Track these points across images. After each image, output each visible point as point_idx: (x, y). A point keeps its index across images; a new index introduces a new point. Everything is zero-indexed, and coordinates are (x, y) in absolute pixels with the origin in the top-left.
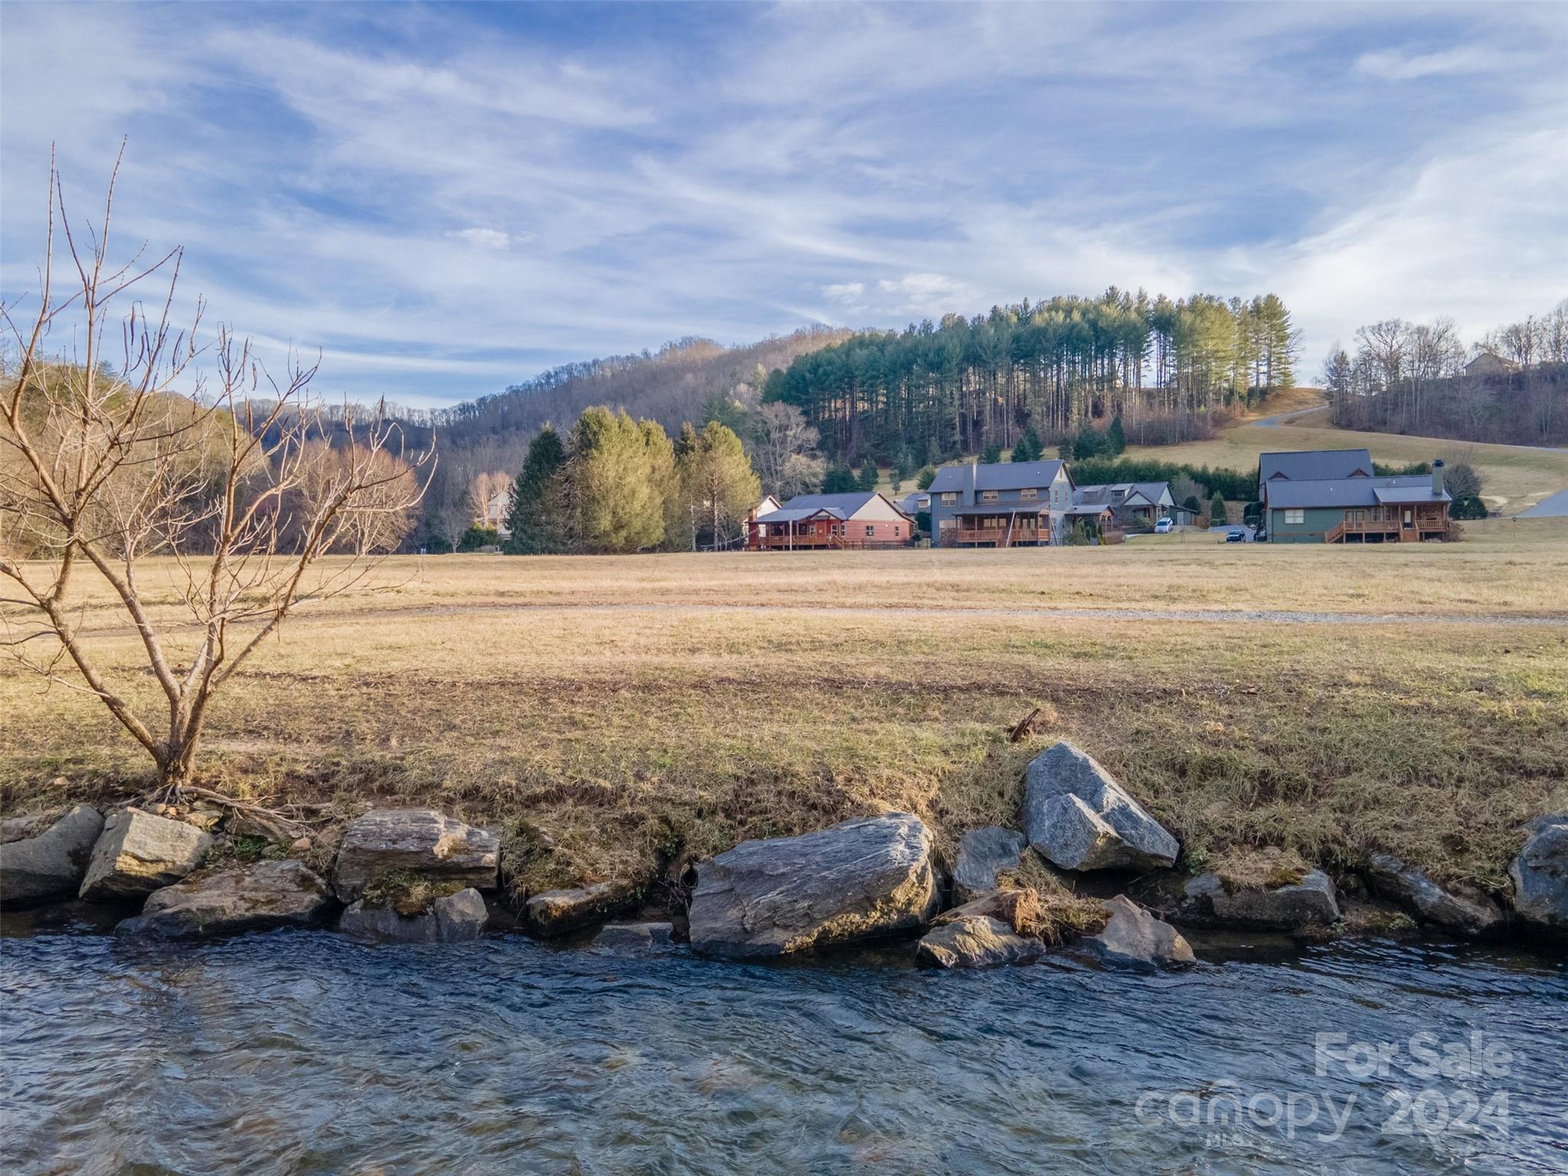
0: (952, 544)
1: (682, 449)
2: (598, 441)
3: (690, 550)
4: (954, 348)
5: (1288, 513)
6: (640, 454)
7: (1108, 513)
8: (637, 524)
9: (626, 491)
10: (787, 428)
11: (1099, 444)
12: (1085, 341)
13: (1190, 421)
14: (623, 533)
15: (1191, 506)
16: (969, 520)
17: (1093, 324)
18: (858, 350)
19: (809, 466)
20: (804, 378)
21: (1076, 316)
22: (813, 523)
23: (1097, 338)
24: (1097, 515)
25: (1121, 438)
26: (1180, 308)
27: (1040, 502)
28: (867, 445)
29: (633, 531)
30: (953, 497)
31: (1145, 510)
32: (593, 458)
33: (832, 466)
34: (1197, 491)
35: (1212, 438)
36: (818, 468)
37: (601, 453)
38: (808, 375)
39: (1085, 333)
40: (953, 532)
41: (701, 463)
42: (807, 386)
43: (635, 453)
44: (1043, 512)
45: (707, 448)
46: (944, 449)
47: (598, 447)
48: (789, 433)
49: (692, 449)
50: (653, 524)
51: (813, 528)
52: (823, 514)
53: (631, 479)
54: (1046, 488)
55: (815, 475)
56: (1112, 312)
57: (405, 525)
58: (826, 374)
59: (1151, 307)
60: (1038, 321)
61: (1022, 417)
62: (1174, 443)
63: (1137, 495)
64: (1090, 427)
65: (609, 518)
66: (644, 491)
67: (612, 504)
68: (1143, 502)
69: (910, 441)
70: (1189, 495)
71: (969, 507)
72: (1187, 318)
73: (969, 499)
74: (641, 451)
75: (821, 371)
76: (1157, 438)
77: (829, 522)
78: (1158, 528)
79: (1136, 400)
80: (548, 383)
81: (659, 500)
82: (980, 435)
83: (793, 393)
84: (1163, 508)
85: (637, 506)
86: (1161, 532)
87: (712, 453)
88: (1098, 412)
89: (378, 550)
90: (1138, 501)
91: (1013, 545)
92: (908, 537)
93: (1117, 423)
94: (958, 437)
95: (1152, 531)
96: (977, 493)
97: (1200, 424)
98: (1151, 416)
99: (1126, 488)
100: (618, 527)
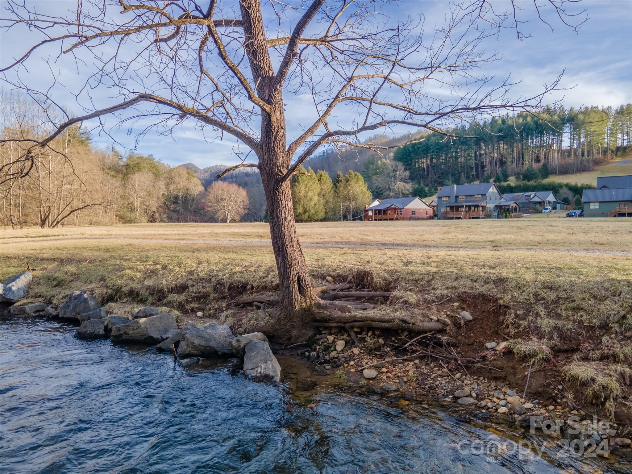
0: (445, 218)
1: (336, 181)
2: (298, 179)
3: (341, 221)
4: (472, 135)
5: (591, 204)
6: (315, 184)
7: (515, 205)
8: (312, 211)
9: (308, 198)
10: (396, 171)
11: (534, 175)
12: (532, 131)
13: (581, 163)
14: (307, 214)
15: (566, 201)
16: (452, 208)
17: (536, 123)
18: (432, 138)
19: (405, 186)
20: (409, 150)
21: (529, 119)
22: (389, 210)
23: (537, 128)
24: (509, 206)
25: (546, 172)
26: (580, 112)
27: (482, 200)
28: (435, 177)
29: (311, 213)
30: (447, 199)
31: (540, 203)
32: (296, 186)
33: (417, 186)
34: (569, 195)
35: (592, 171)
36: (409, 187)
37: (299, 184)
38: (410, 149)
39: (531, 127)
40: (446, 213)
41: (345, 187)
42: (410, 153)
43: (314, 183)
44: (483, 204)
45: (347, 181)
46: (468, 178)
47: (298, 182)
48: (397, 173)
49: (341, 181)
50: (320, 211)
51: (389, 212)
52: (393, 206)
53: (310, 194)
54: (485, 195)
55: (408, 190)
56: (546, 116)
57: (243, 212)
58: (418, 148)
59: (566, 113)
60: (510, 122)
61: (502, 163)
62: (573, 173)
63: (535, 197)
64: (531, 167)
65: (302, 208)
66: (316, 198)
67: (302, 203)
68: (539, 200)
69: (453, 175)
70: (565, 196)
71: (453, 203)
72: (581, 117)
73: (453, 200)
74: (316, 183)
75: (416, 147)
76: (565, 171)
77: (395, 209)
78: (543, 212)
79: (555, 155)
80: (324, 155)
81: (322, 201)
82: (483, 171)
83: (404, 156)
84: (549, 202)
85: (313, 204)
86: (545, 213)
87: (349, 183)
88: (538, 160)
89: (233, 221)
90: (536, 199)
91: (470, 218)
92: (432, 215)
93: (545, 165)
94: (474, 173)
95: (541, 212)
96: (456, 197)
97: (586, 164)
98: (563, 162)
99: (532, 194)
100: (305, 212)
